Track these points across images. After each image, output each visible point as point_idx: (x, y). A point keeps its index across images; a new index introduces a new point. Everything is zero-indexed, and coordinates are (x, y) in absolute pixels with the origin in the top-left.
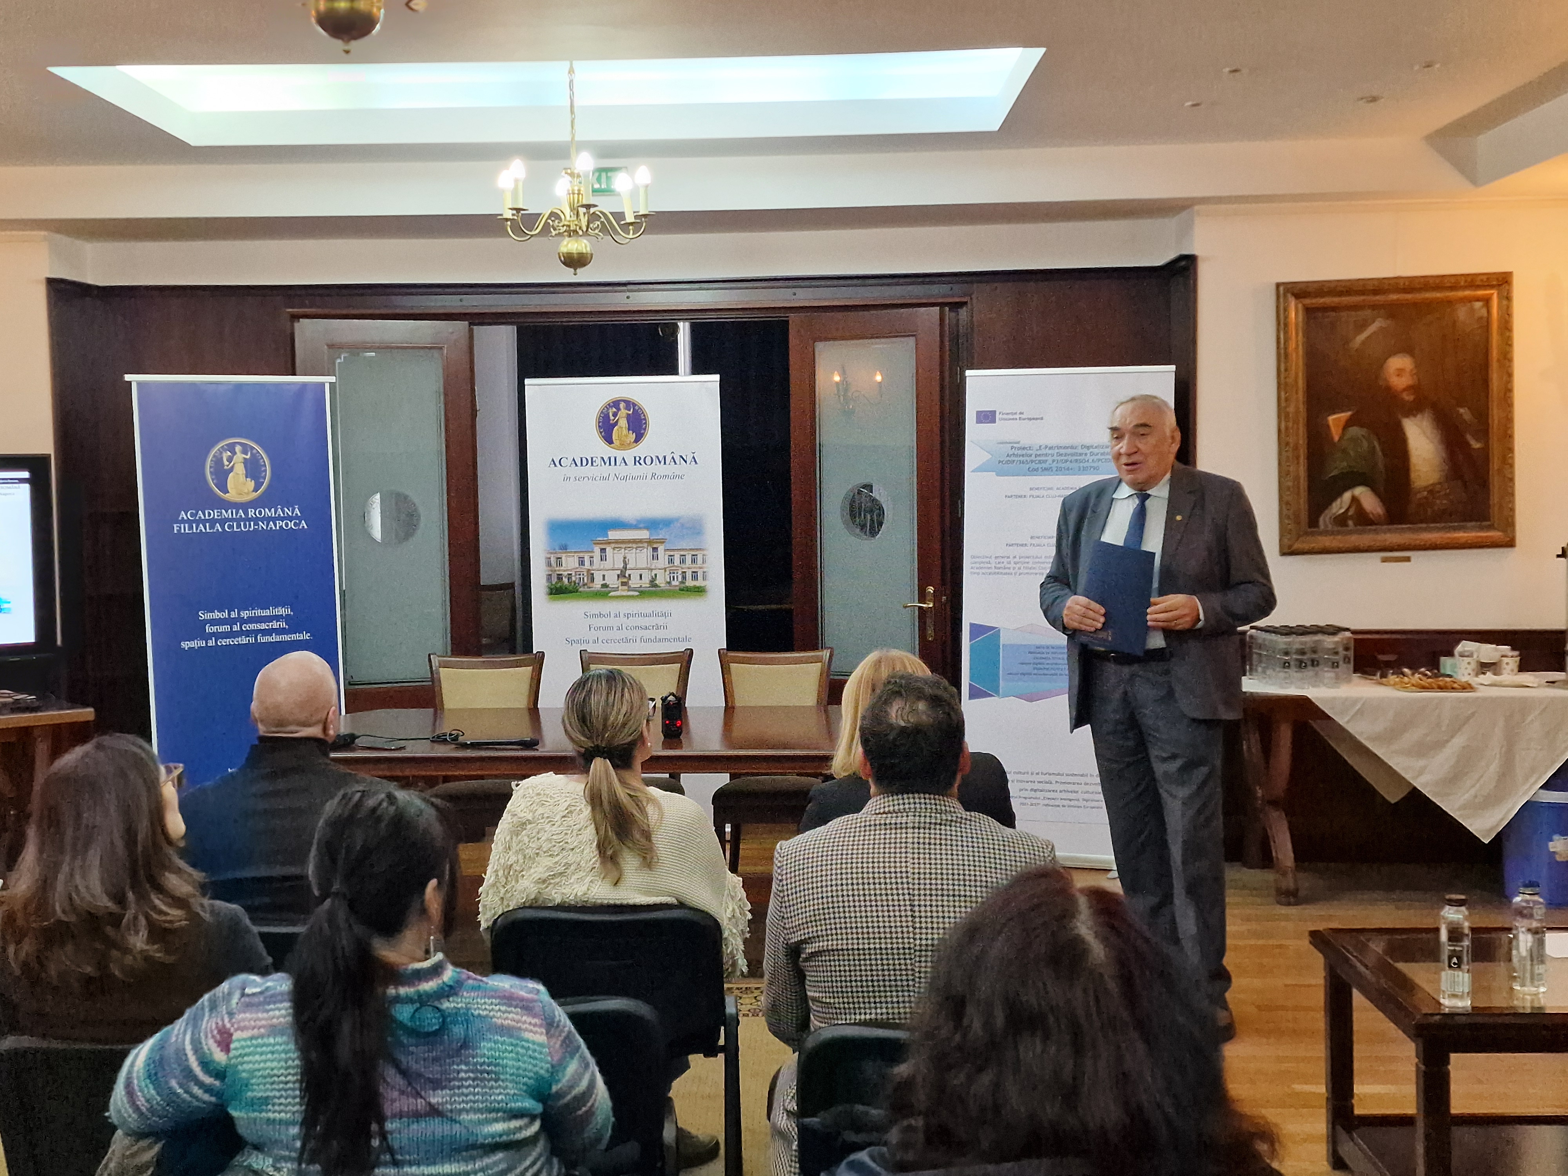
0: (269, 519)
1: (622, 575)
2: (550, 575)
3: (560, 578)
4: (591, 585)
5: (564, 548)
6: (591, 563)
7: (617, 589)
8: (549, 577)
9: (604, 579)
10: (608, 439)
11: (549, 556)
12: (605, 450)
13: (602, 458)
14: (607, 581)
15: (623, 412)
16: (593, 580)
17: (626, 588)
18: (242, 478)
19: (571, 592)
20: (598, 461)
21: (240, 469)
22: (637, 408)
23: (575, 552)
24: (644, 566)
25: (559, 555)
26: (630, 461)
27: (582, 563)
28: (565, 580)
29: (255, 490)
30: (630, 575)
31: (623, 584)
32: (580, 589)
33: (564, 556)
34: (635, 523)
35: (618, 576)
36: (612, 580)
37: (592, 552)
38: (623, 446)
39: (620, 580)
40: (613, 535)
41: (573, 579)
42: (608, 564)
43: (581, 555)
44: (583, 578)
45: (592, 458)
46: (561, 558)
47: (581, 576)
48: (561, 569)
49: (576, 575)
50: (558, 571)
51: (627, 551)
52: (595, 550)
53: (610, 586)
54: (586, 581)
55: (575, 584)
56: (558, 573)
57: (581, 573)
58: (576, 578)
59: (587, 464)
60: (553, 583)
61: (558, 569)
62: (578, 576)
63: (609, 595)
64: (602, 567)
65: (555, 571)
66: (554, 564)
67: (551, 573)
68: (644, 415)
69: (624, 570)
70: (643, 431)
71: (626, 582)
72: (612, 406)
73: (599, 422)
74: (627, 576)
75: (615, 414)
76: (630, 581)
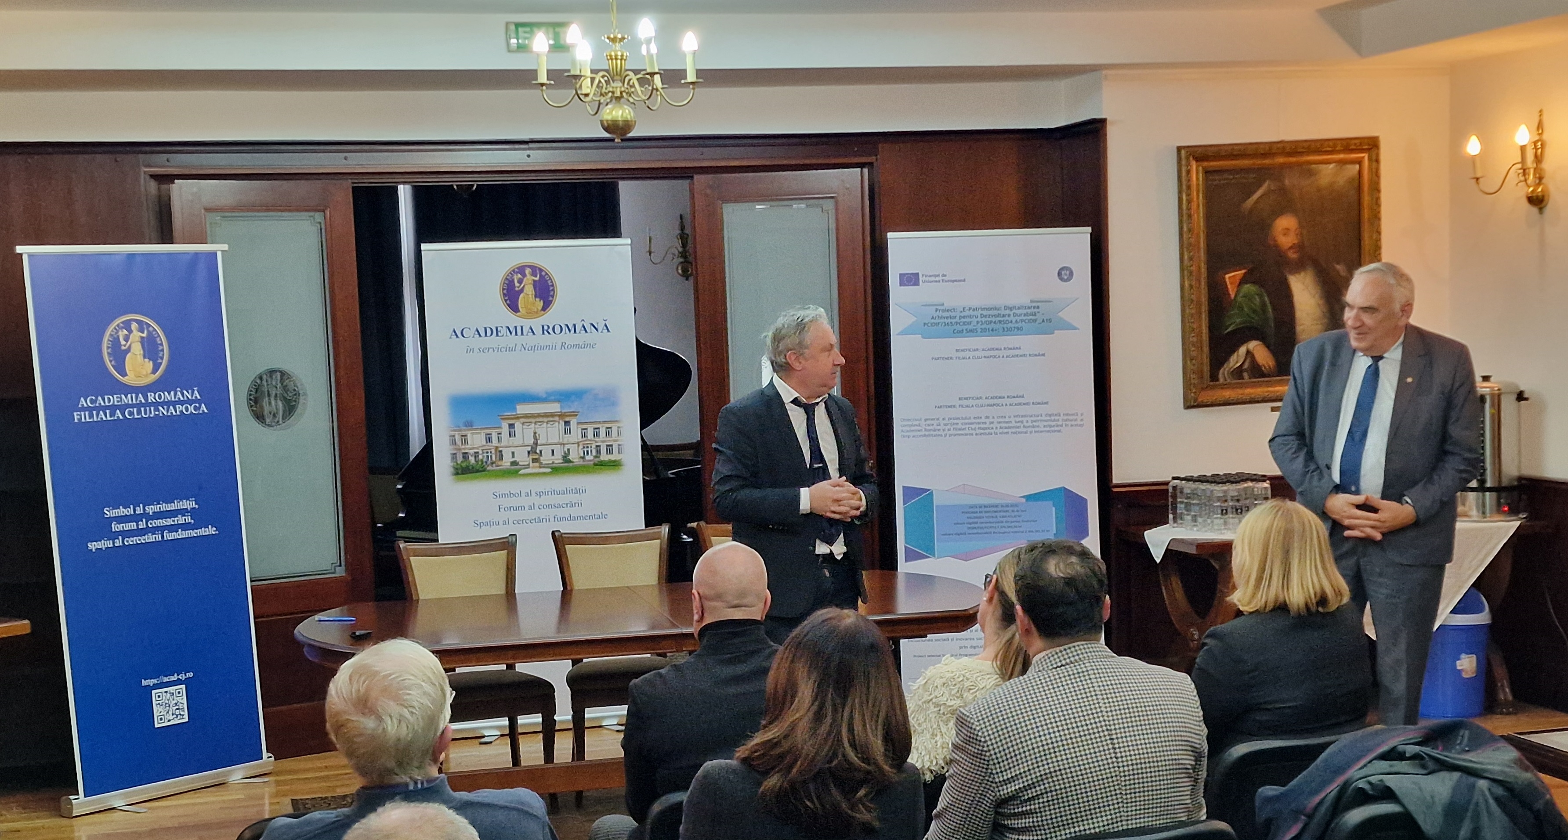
0: (168, 404)
1: (532, 451)
2: (455, 454)
3: (465, 456)
4: (500, 463)
5: (469, 425)
6: (499, 440)
7: (528, 467)
8: (454, 456)
9: (513, 457)
10: (514, 307)
11: (453, 433)
12: (511, 319)
13: (508, 328)
14: (516, 459)
15: (529, 279)
16: (501, 458)
17: (537, 464)
18: (140, 358)
19: (478, 471)
20: (504, 331)
21: (137, 349)
22: (543, 273)
23: (481, 429)
24: (556, 441)
25: (464, 433)
26: (538, 330)
27: (489, 440)
28: (472, 459)
29: (154, 371)
30: (541, 452)
31: (534, 460)
32: (488, 468)
33: (469, 434)
34: (544, 396)
35: (529, 452)
36: (522, 457)
37: (500, 428)
38: (531, 314)
39: (531, 457)
40: (522, 409)
41: (481, 457)
42: (517, 440)
43: (488, 431)
44: (491, 456)
45: (497, 329)
46: (466, 436)
47: (489, 454)
48: (467, 447)
49: (483, 453)
50: (464, 449)
51: (537, 426)
52: (503, 426)
53: (520, 463)
54: (494, 458)
55: (482, 463)
56: (464, 451)
57: (489, 451)
58: (483, 457)
59: (492, 335)
60: (459, 462)
61: (463, 447)
62: (485, 455)
63: (520, 472)
64: (511, 444)
65: (460, 449)
66: (459, 442)
67: (455, 452)
68: (552, 282)
69: (534, 446)
70: (551, 299)
71: (536, 459)
72: (517, 273)
73: (504, 289)
74: (538, 451)
75: (520, 281)
76: (541, 458)
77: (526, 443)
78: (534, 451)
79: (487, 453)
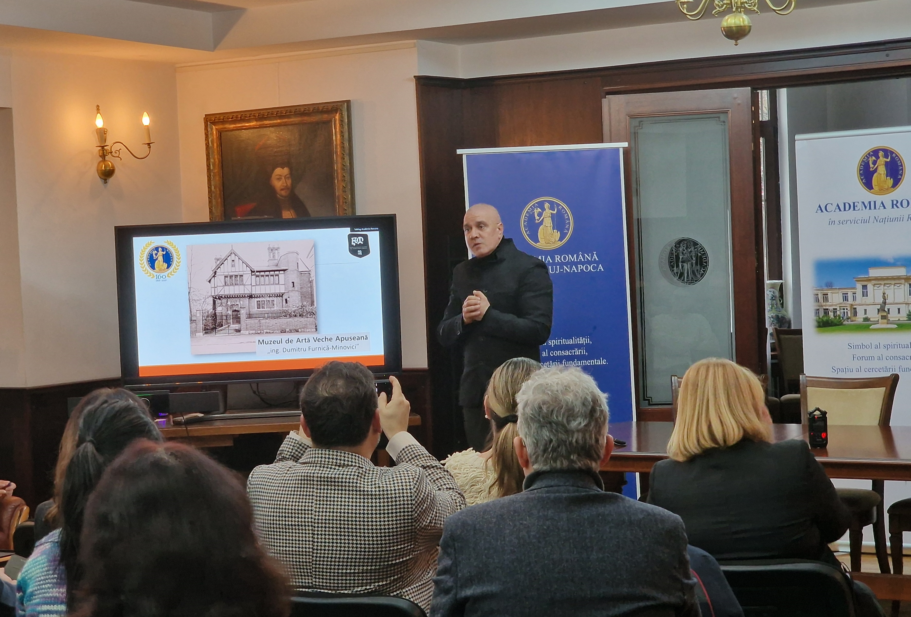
0: (571, 264)
1: (881, 309)
2: (818, 310)
3: (826, 311)
4: (854, 318)
5: (830, 285)
6: (854, 299)
7: (877, 322)
8: (817, 311)
9: (865, 314)
10: (869, 185)
11: (816, 292)
12: (866, 195)
13: (863, 203)
14: (868, 315)
15: (882, 160)
16: (855, 314)
17: (885, 321)
18: (550, 229)
19: (836, 325)
20: (860, 206)
21: (548, 222)
22: (894, 155)
23: (839, 289)
24: (902, 301)
25: (825, 292)
26: (888, 205)
27: (846, 299)
28: (831, 314)
29: (561, 239)
30: (889, 310)
31: (883, 317)
32: (844, 323)
33: (829, 293)
34: (892, 261)
35: (878, 310)
36: (873, 314)
37: (854, 288)
38: (883, 191)
39: (880, 315)
40: (874, 273)
41: (838, 313)
42: (869, 299)
43: (845, 291)
44: (847, 312)
45: (854, 203)
46: (827, 294)
47: (846, 311)
48: (827, 304)
49: (840, 309)
50: (825, 306)
51: (886, 287)
52: (857, 287)
53: (871, 320)
54: (849, 315)
55: (840, 318)
56: (824, 308)
57: (845, 308)
58: (841, 312)
59: (850, 209)
60: (821, 317)
61: (824, 304)
62: (842, 311)
63: (870, 327)
64: (863, 302)
65: (822, 306)
66: (821, 300)
67: (818, 308)
68: (901, 162)
69: (883, 304)
70: (900, 177)
71: (885, 316)
72: (872, 155)
73: (860, 170)
74: (886, 310)
75: (875, 163)
76: (889, 315)
77: (877, 301)
78: (882, 309)
79: (844, 309)
